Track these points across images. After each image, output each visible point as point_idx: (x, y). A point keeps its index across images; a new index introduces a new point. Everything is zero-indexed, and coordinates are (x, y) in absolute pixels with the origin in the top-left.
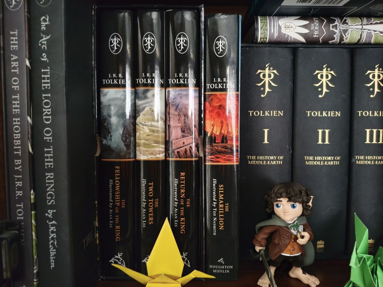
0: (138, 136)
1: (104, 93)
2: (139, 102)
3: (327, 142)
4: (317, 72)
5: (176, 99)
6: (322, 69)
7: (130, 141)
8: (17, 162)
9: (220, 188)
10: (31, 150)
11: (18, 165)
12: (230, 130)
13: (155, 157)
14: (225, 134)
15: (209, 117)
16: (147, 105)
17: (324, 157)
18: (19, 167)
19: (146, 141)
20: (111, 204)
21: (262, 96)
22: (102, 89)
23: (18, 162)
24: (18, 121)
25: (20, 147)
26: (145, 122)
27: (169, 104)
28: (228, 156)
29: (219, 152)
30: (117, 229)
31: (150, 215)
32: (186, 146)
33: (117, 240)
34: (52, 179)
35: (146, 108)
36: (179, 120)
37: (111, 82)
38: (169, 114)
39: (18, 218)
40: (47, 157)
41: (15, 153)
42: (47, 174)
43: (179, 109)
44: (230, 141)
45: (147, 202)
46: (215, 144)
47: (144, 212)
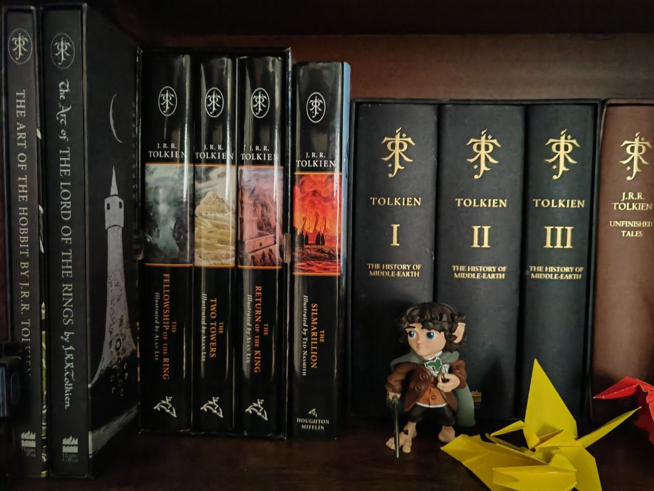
0: (198, 233)
1: (150, 170)
2: (198, 185)
3: (486, 245)
4: (472, 140)
5: (250, 182)
6: (479, 137)
7: (186, 239)
9: (313, 308)
10: (42, 250)
11: (25, 270)
12: (328, 226)
13: (220, 262)
15: (299, 208)
16: (210, 189)
17: (481, 267)
18: (26, 272)
19: (208, 239)
20: (157, 327)
21: (390, 175)
22: (147, 165)
23: (25, 265)
24: (25, 211)
25: (27, 246)
26: (206, 213)
27: (241, 188)
28: (325, 263)
29: (312, 258)
30: (166, 363)
31: (212, 345)
32: (265, 247)
33: (165, 378)
34: (70, 292)
35: (208, 193)
36: (255, 211)
37: (159, 154)
38: (242, 202)
39: (23, 340)
40: (65, 264)
41: (21, 253)
42: (63, 285)
43: (255, 196)
44: (328, 241)
45: (208, 326)
46: (307, 246)
47: (203, 339)
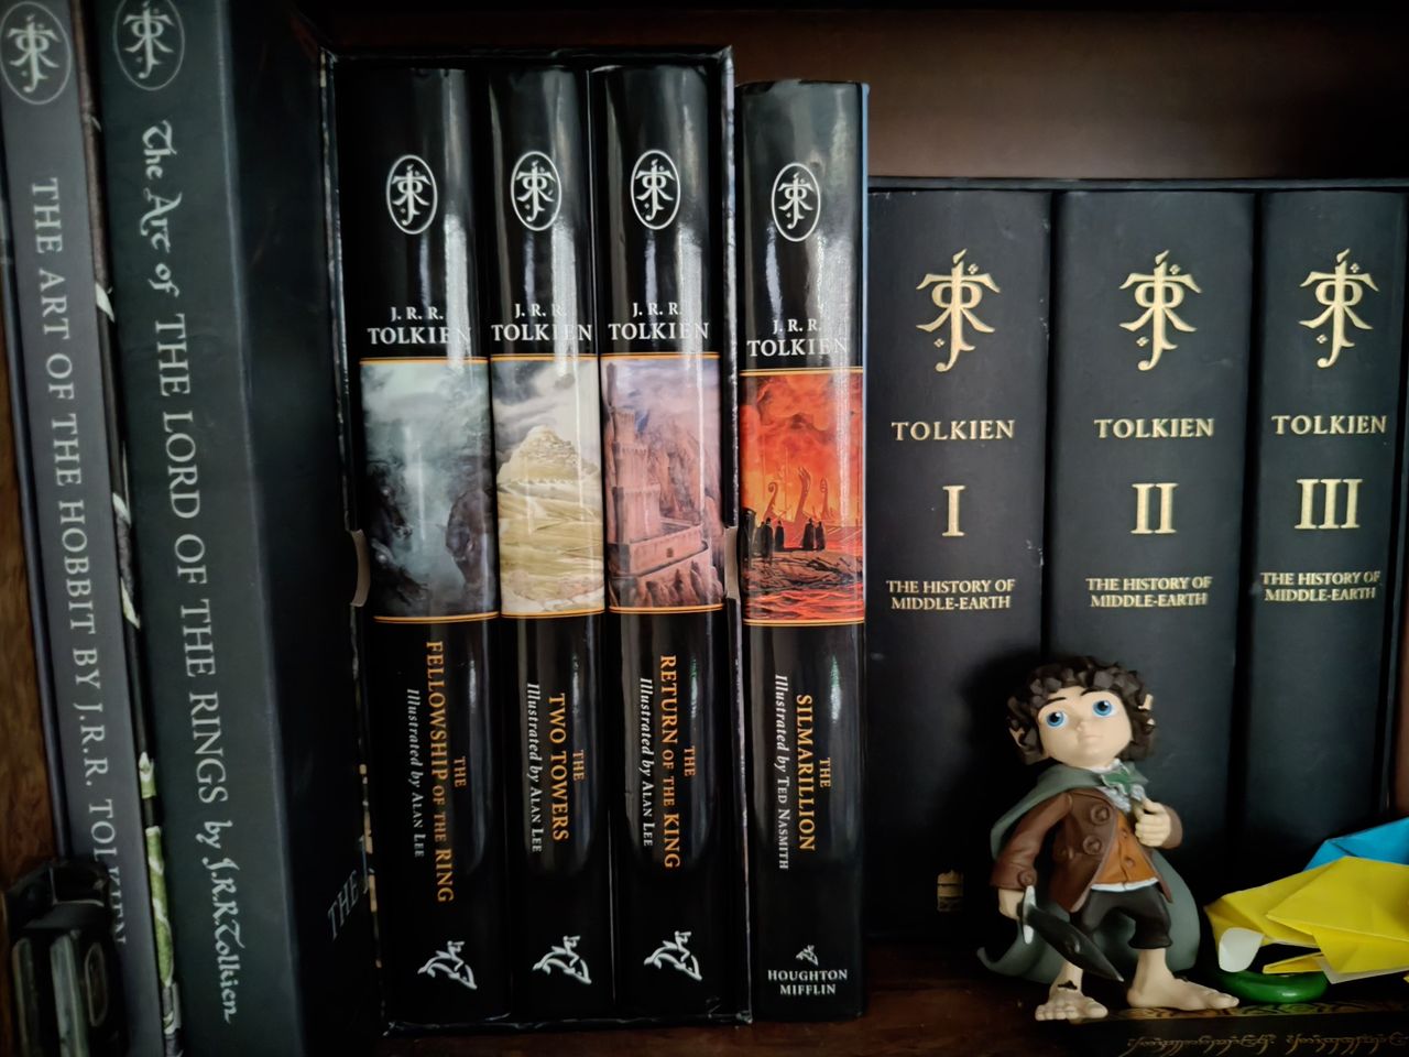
0: (507, 532)
1: (376, 377)
2: (504, 410)
3: (1166, 527)
4: (1133, 278)
5: (638, 397)
6: (1149, 269)
7: (478, 551)
8: (81, 658)
9: (802, 706)
10: (131, 615)
11: (87, 670)
12: (831, 503)
13: (570, 603)
14: (815, 517)
15: (757, 460)
16: (535, 419)
17: (1153, 580)
18: (92, 676)
19: (536, 547)
20: (417, 775)
21: (941, 367)
22: (367, 364)
23: (86, 656)
24: (78, 512)
25: (89, 605)
26: (531, 482)
27: (613, 414)
28: (826, 593)
29: (795, 582)
30: (442, 861)
31: (557, 810)
32: (678, 561)
33: (443, 899)
34: (212, 715)
35: (531, 432)
36: (652, 470)
37: (398, 336)
38: (615, 449)
39: (97, 852)
40: (192, 639)
41: (74, 624)
42: (193, 697)
43: (650, 433)
45: (546, 764)
46: (782, 555)
47: (535, 797)
